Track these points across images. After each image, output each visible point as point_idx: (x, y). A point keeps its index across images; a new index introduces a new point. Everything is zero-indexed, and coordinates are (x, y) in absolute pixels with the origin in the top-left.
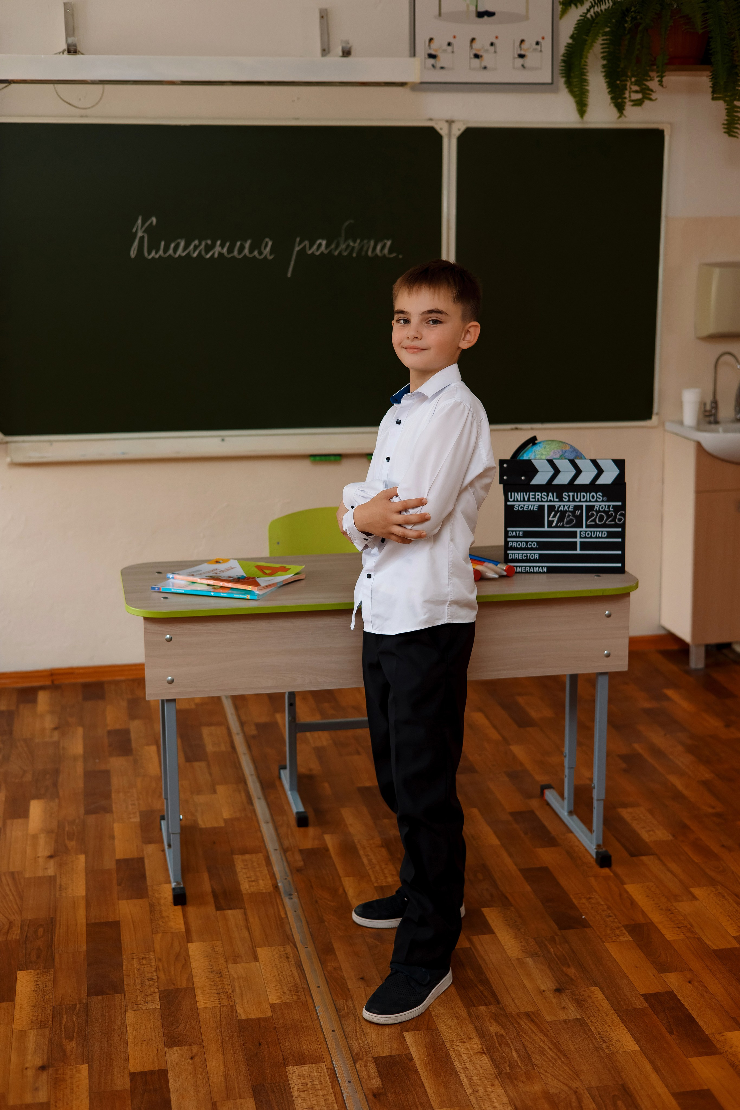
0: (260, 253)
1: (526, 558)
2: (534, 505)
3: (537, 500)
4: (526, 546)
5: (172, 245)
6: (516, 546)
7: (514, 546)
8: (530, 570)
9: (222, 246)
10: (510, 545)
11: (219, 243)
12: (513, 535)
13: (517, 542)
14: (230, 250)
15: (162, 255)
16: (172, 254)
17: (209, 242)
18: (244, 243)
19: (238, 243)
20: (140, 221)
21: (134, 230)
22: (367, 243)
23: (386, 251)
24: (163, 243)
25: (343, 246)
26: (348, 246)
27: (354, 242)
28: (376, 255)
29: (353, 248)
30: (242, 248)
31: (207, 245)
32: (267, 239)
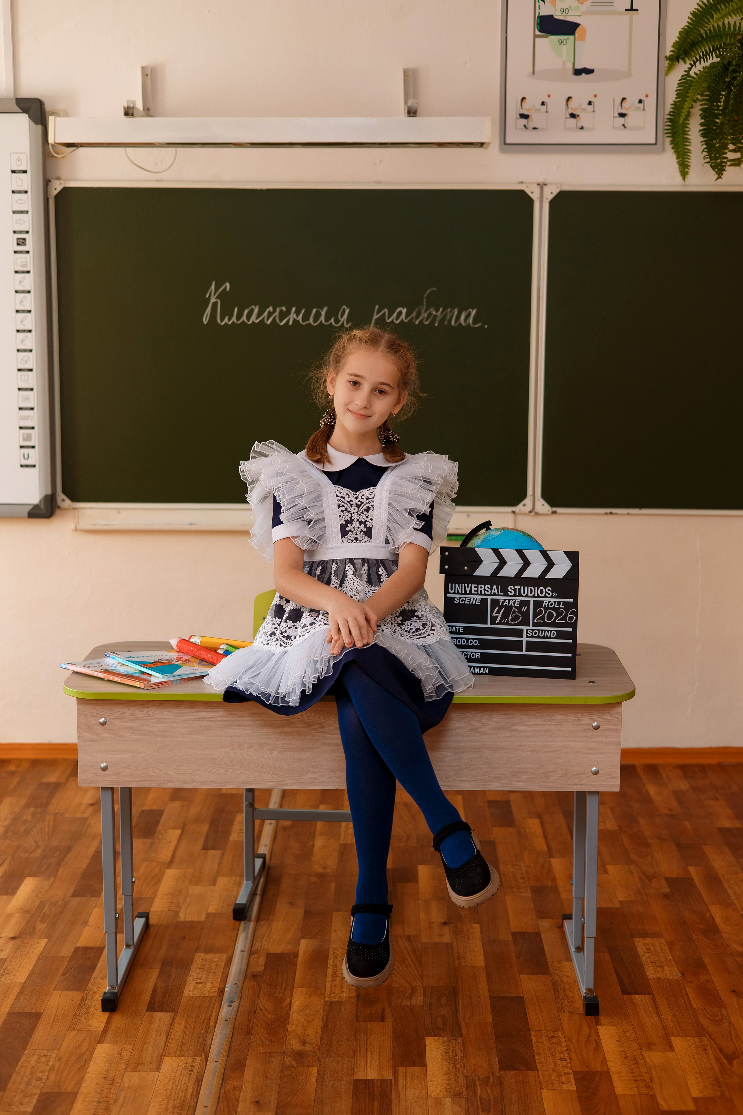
0: (337, 321)
5: (246, 312)
9: (297, 313)
11: (294, 309)
14: (306, 318)
15: (235, 321)
16: (245, 320)
17: (284, 309)
18: (320, 311)
19: (314, 310)
20: (213, 287)
21: (207, 296)
22: (451, 311)
23: (471, 321)
24: (236, 309)
25: (424, 315)
26: (430, 314)
27: (437, 310)
28: (460, 325)
29: (435, 317)
30: (318, 316)
31: (281, 311)
32: (345, 307)
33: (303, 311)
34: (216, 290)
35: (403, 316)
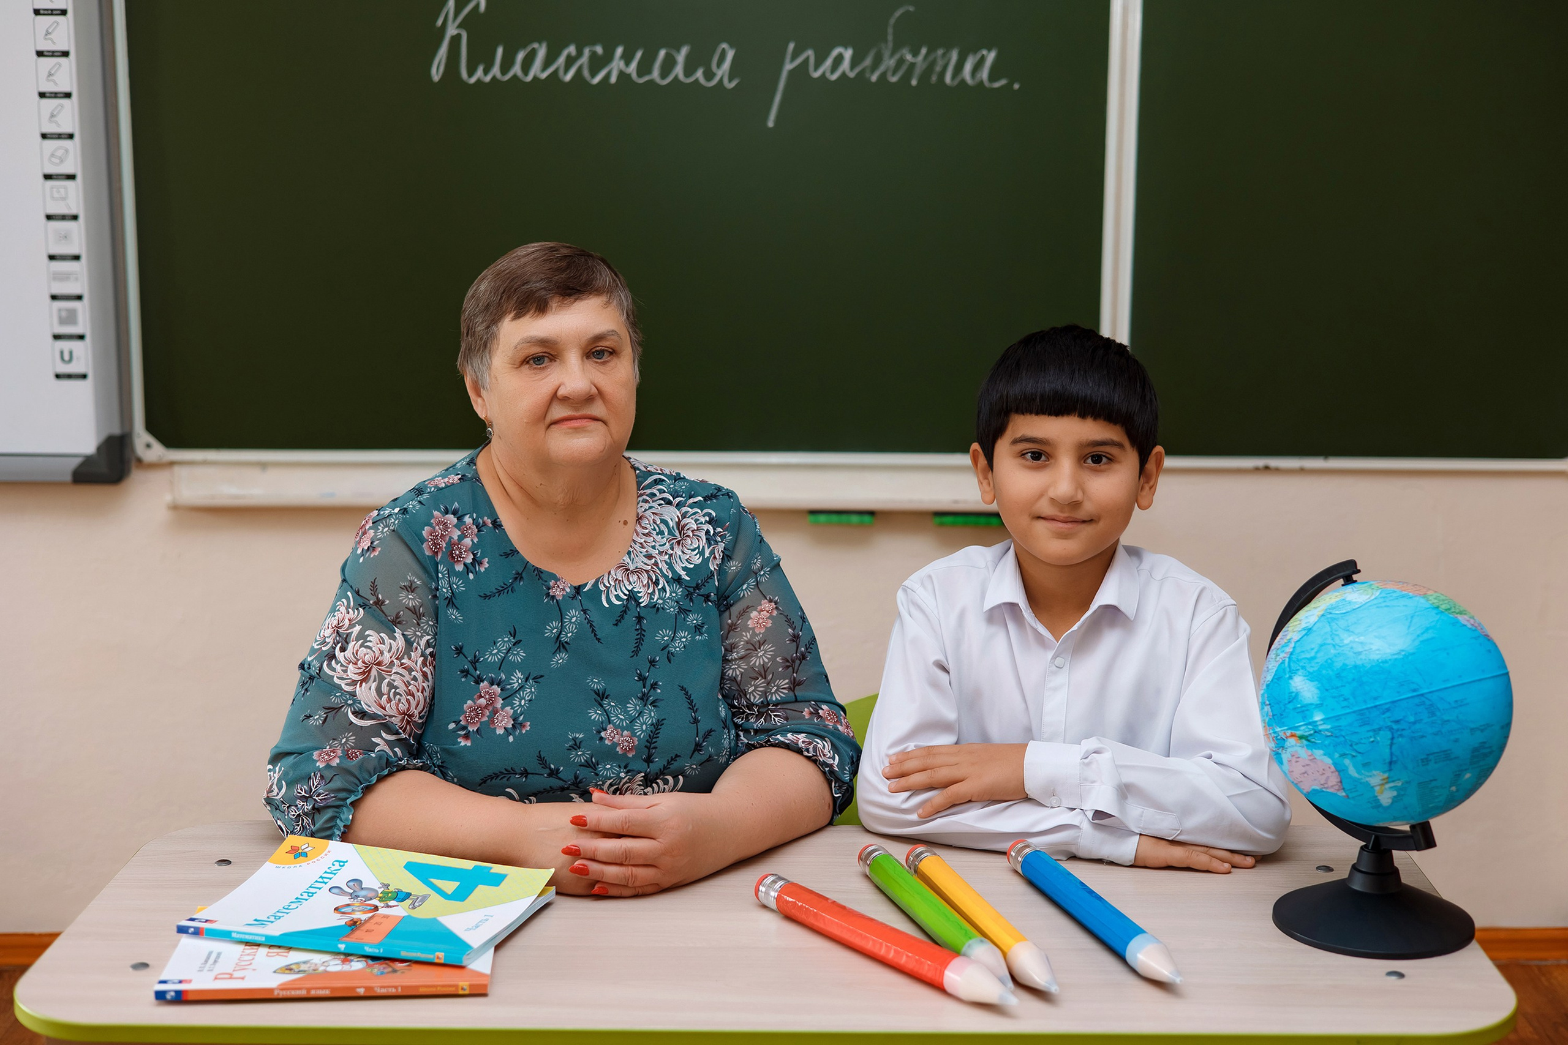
5: (521, 56)
11: (619, 51)
14: (645, 68)
15: (499, 75)
16: (520, 73)
17: (599, 50)
18: (674, 53)
19: (662, 53)
20: (451, 3)
21: (440, 22)
22: (944, 55)
23: (985, 74)
24: (500, 51)
25: (889, 62)
26: (901, 61)
27: (915, 54)
28: (963, 81)
29: (912, 65)
30: (669, 64)
31: (593, 55)
32: (724, 45)
33: (639, 55)
34: (458, 7)
35: (845, 64)
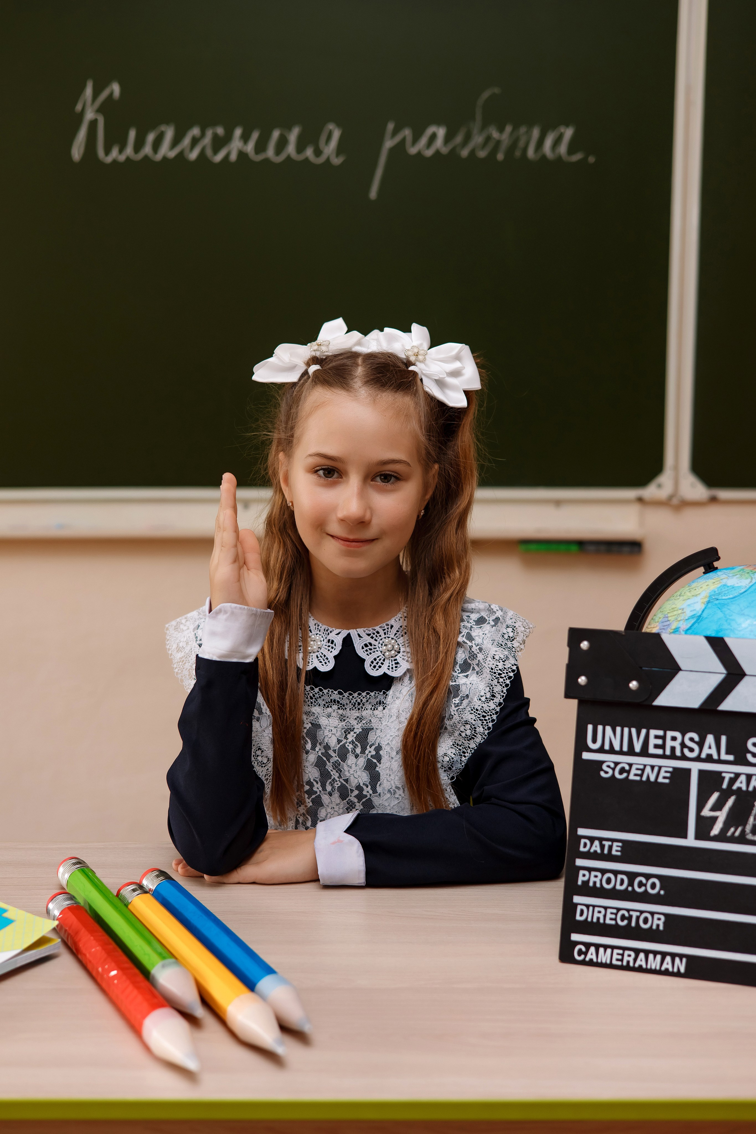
0: (317, 153)
1: (625, 922)
2: (660, 768)
3: (668, 752)
4: (630, 889)
5: (150, 137)
6: (598, 885)
7: (595, 883)
8: (635, 960)
9: (245, 138)
10: (581, 879)
11: (238, 132)
12: (592, 851)
13: (603, 871)
14: (261, 147)
15: (133, 154)
16: (151, 153)
17: (220, 131)
18: (286, 133)
19: (276, 134)
20: (89, 90)
21: (79, 107)
22: (527, 132)
23: (563, 149)
24: (132, 132)
25: (478, 139)
26: (488, 138)
27: (501, 130)
28: (544, 157)
29: (498, 143)
30: (282, 143)
31: (216, 138)
32: (331, 126)
33: (255, 135)
34: (96, 95)
35: (439, 142)
